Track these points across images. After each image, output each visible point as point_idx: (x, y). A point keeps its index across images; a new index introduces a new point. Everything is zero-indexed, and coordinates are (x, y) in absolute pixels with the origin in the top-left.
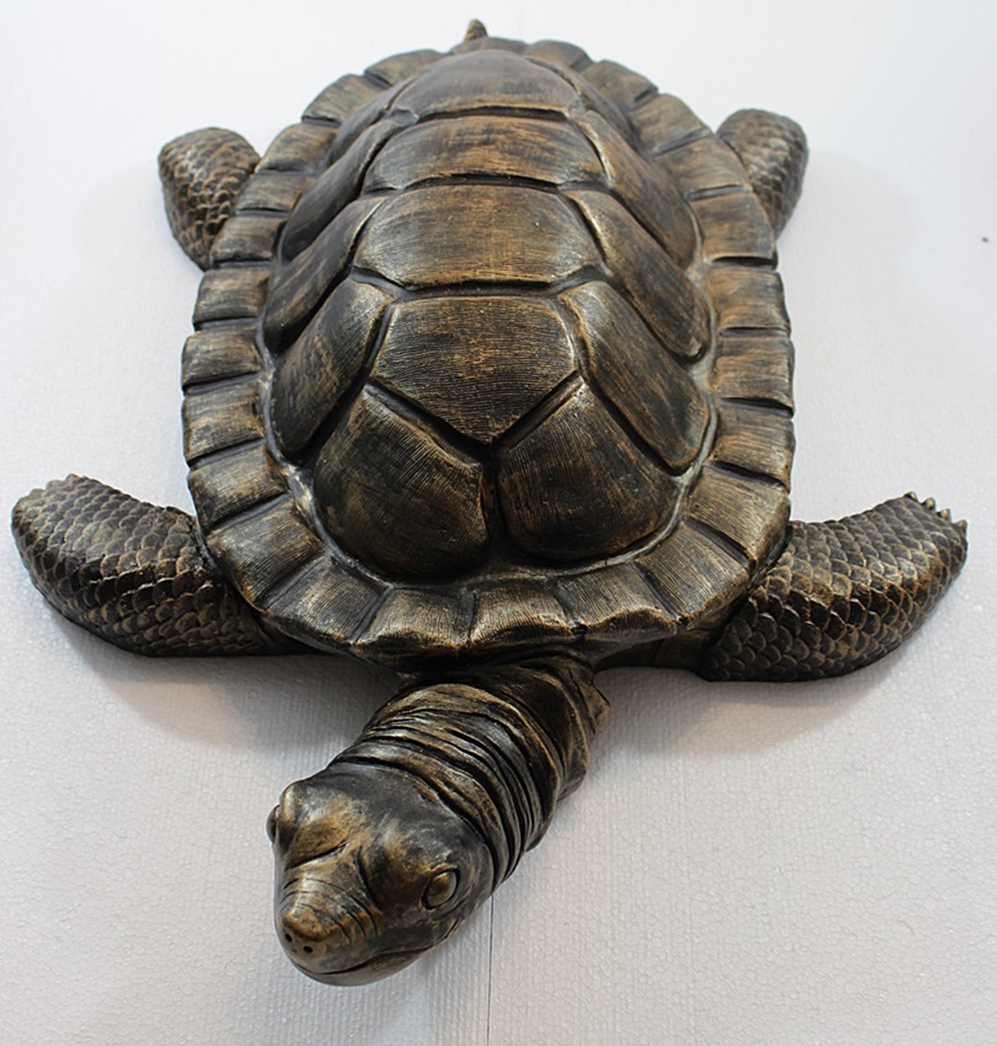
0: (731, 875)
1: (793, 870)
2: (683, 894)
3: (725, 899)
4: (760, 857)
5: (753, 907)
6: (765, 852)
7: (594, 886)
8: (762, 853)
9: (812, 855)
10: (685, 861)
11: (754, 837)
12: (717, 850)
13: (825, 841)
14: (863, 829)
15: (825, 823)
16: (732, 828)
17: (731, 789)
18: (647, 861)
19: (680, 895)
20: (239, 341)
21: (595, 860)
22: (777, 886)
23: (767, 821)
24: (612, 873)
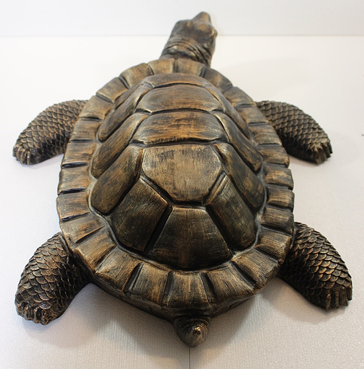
0: (283, 356)
1: (307, 353)
2: (265, 363)
3: (281, 364)
4: (294, 349)
5: (292, 367)
6: (296, 347)
7: (230, 361)
8: (294, 348)
9: (314, 348)
10: (265, 351)
11: (291, 342)
12: (277, 347)
13: (319, 343)
14: (333, 338)
15: (318, 336)
16: (282, 339)
17: (281, 325)
18: (250, 351)
19: (263, 363)
20: (268, 154)
21: (229, 352)
22: (301, 359)
23: (295, 336)
24: (236, 356)
